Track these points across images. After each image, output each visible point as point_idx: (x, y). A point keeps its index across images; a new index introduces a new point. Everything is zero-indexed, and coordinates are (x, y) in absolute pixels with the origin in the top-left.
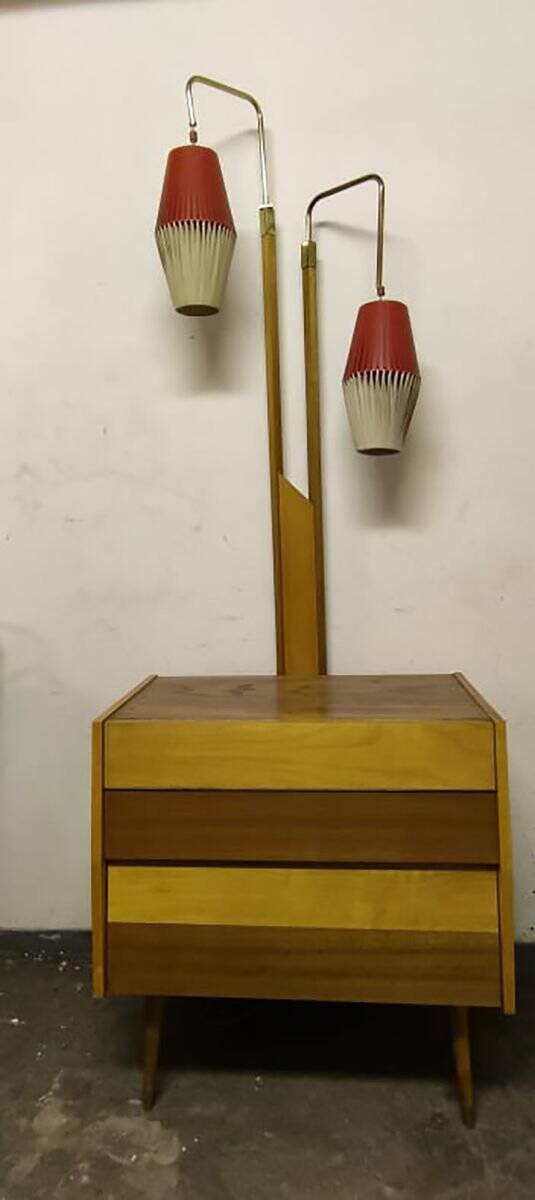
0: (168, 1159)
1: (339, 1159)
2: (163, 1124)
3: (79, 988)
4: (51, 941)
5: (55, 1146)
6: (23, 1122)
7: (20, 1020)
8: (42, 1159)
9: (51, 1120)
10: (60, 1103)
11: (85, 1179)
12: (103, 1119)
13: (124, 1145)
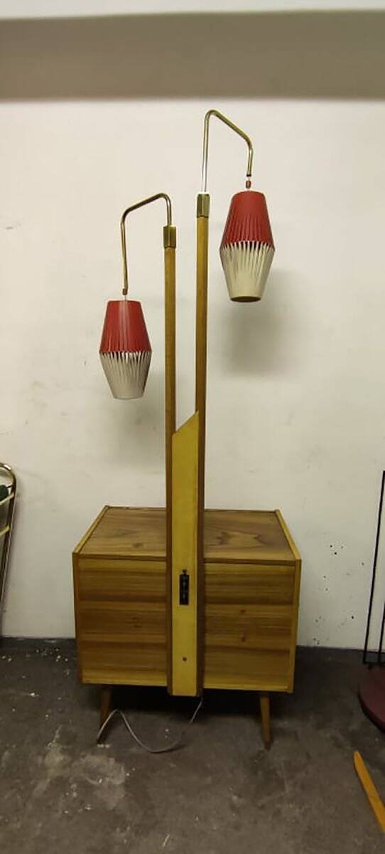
0: (118, 782)
1: (209, 779)
2: (116, 760)
3: (68, 673)
4: (51, 644)
5: (58, 774)
6: (40, 760)
7: (36, 694)
8: (51, 782)
9: (55, 758)
10: (59, 749)
11: (75, 794)
12: (83, 757)
13: (94, 773)
